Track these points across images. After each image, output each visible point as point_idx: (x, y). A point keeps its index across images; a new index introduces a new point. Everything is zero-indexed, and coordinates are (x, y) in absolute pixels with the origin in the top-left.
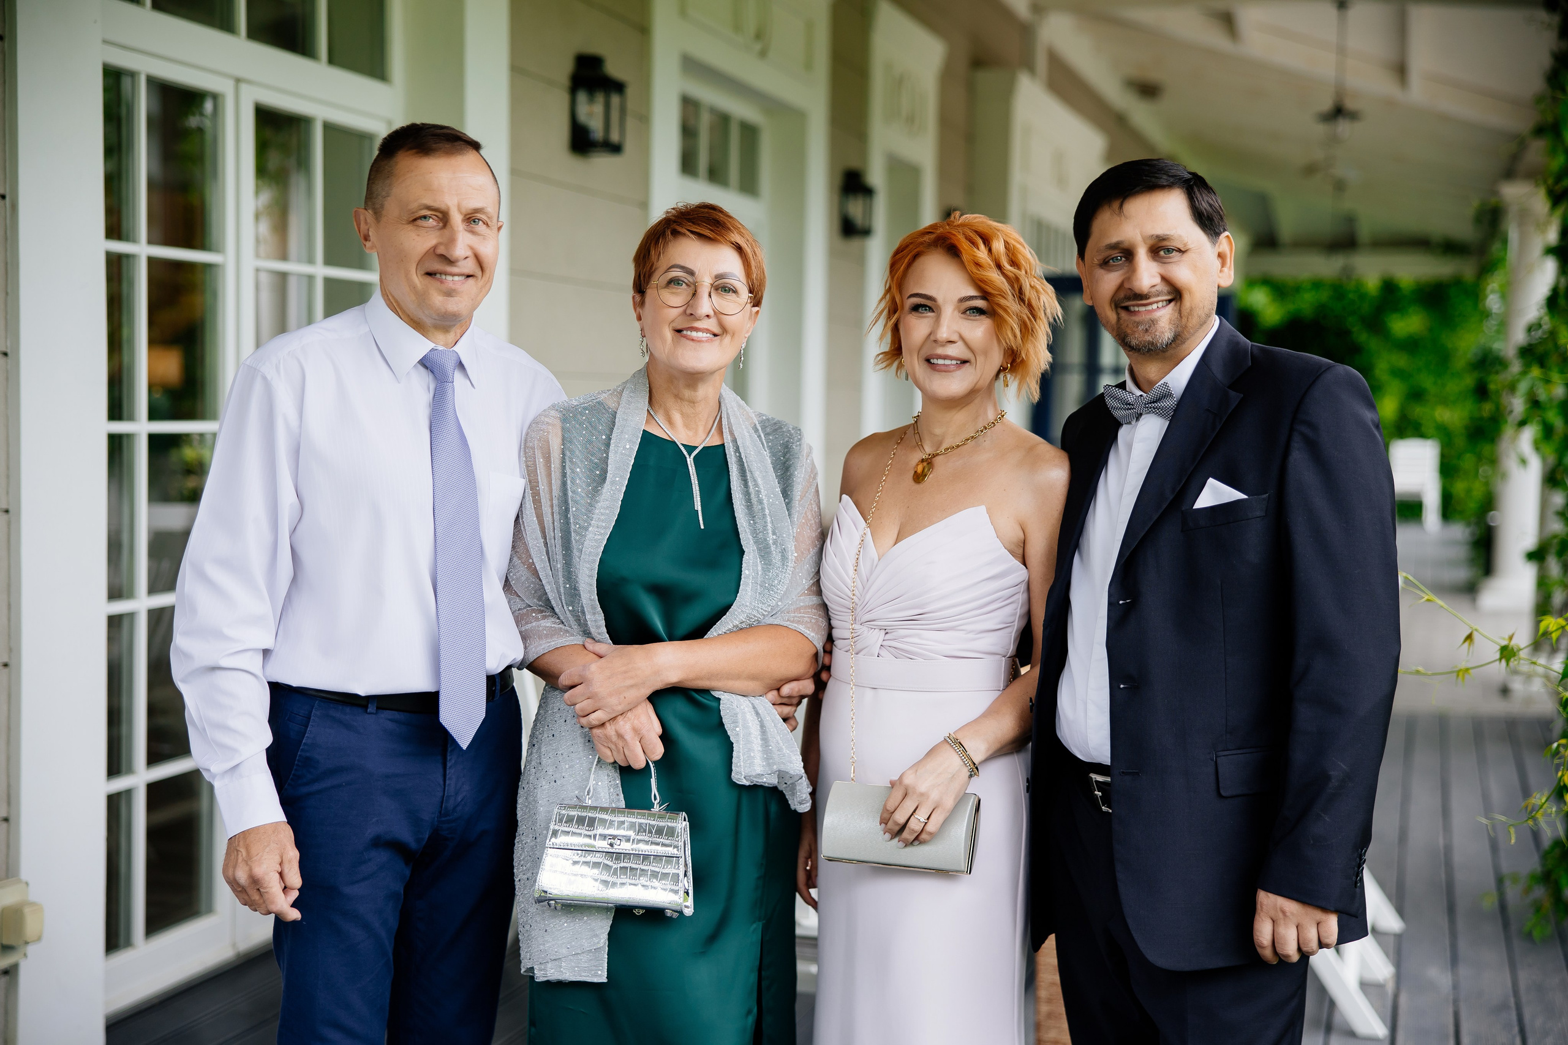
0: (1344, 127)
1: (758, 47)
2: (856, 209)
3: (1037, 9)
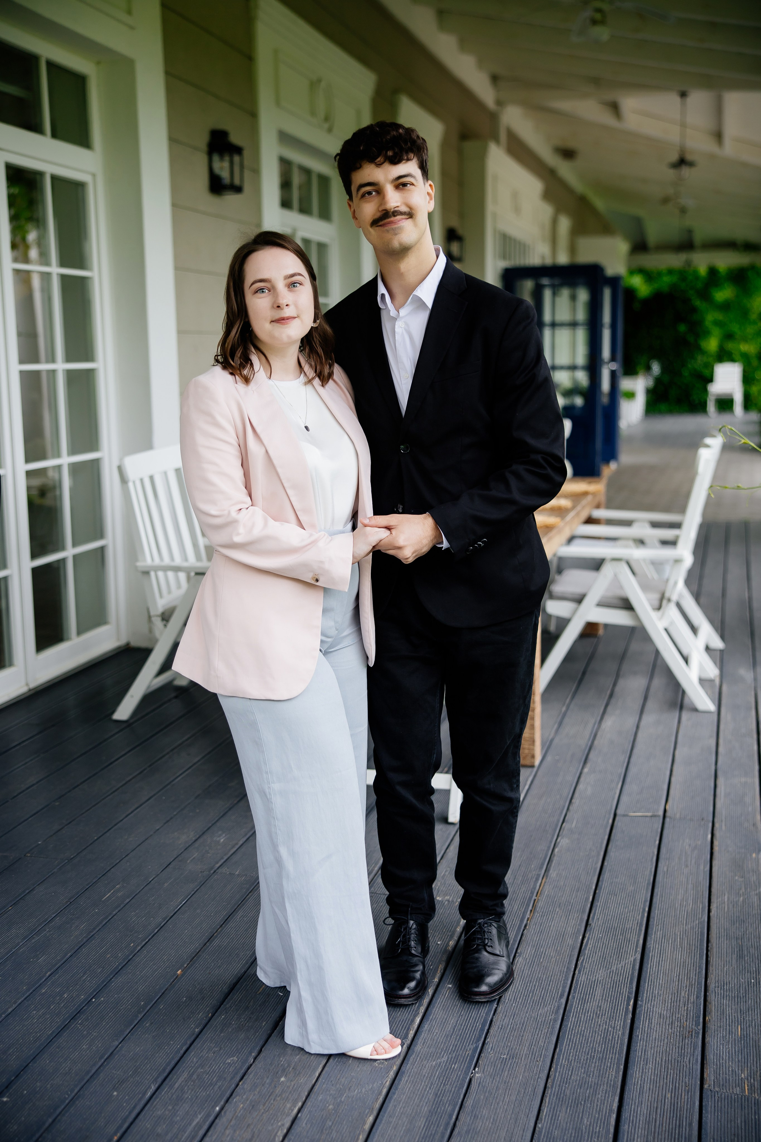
0: (685, 171)
1: (326, 126)
3: (500, 103)
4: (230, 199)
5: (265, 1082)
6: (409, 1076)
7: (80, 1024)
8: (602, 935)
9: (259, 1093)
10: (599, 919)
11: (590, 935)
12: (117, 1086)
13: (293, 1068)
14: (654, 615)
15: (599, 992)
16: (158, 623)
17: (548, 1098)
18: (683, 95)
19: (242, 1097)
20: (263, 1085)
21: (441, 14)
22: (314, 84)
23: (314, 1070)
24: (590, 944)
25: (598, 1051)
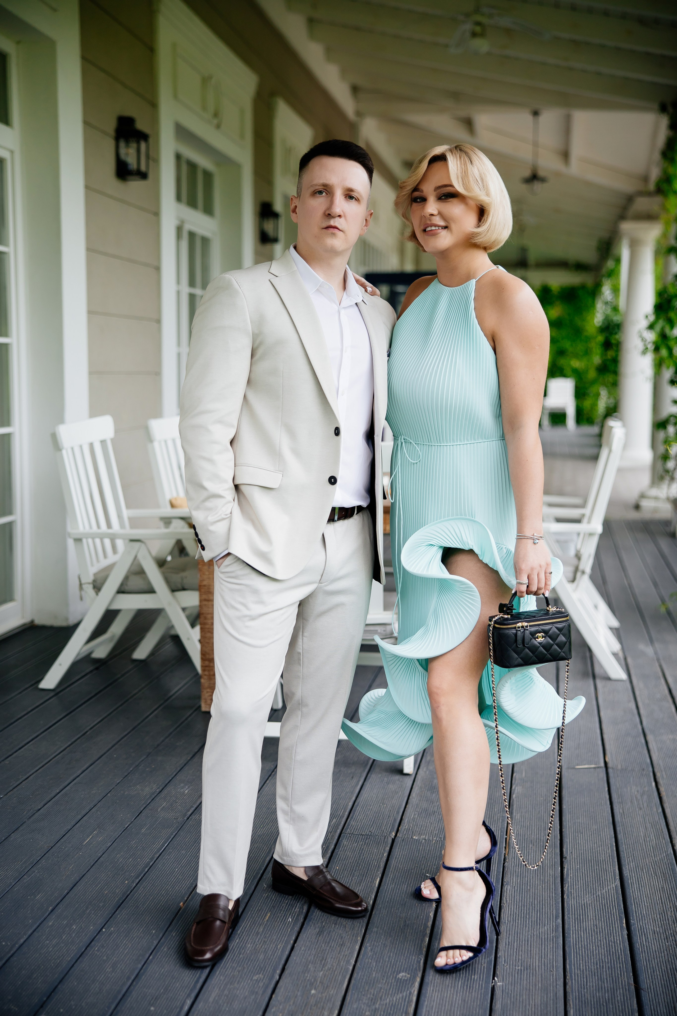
0: (537, 186)
1: (215, 121)
2: (269, 227)
3: (359, 114)
4: (135, 185)
5: (297, 995)
6: (434, 986)
7: (98, 951)
8: (580, 866)
9: (294, 1003)
10: (572, 852)
11: (568, 866)
12: (152, 1002)
13: (320, 982)
14: (569, 587)
15: (591, 914)
16: (89, 590)
17: (571, 1001)
18: (536, 113)
19: (279, 1008)
20: (296, 997)
21: (311, 22)
22: (206, 80)
23: (342, 983)
24: (571, 874)
25: (605, 961)
